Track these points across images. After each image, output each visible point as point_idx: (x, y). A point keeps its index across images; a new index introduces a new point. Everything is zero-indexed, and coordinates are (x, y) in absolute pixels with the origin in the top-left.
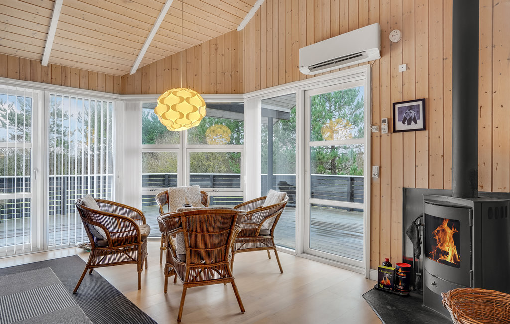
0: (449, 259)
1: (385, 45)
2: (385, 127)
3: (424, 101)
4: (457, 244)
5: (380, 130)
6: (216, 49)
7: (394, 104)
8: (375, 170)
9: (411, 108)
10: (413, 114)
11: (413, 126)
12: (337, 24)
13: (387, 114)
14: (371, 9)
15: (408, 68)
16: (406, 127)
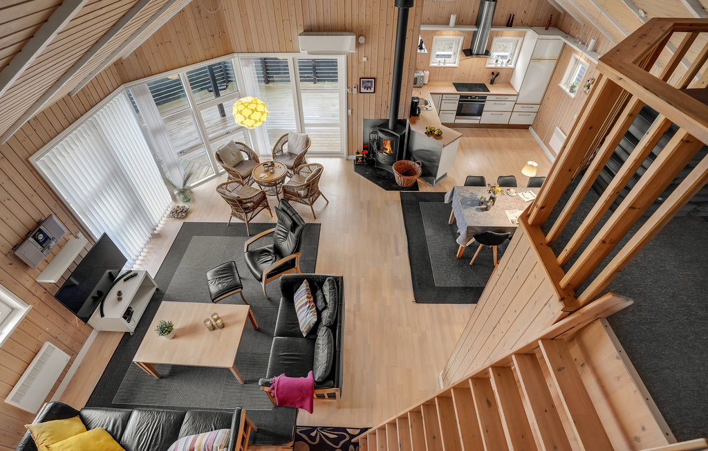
0: (388, 152)
1: (358, 45)
2: (355, 90)
3: (374, 78)
4: (392, 146)
5: (352, 91)
6: (199, 12)
7: (361, 78)
8: (350, 111)
9: (368, 81)
10: (369, 85)
11: (369, 91)
12: (322, 17)
13: (356, 82)
14: (347, 15)
15: (367, 60)
16: (366, 91)
